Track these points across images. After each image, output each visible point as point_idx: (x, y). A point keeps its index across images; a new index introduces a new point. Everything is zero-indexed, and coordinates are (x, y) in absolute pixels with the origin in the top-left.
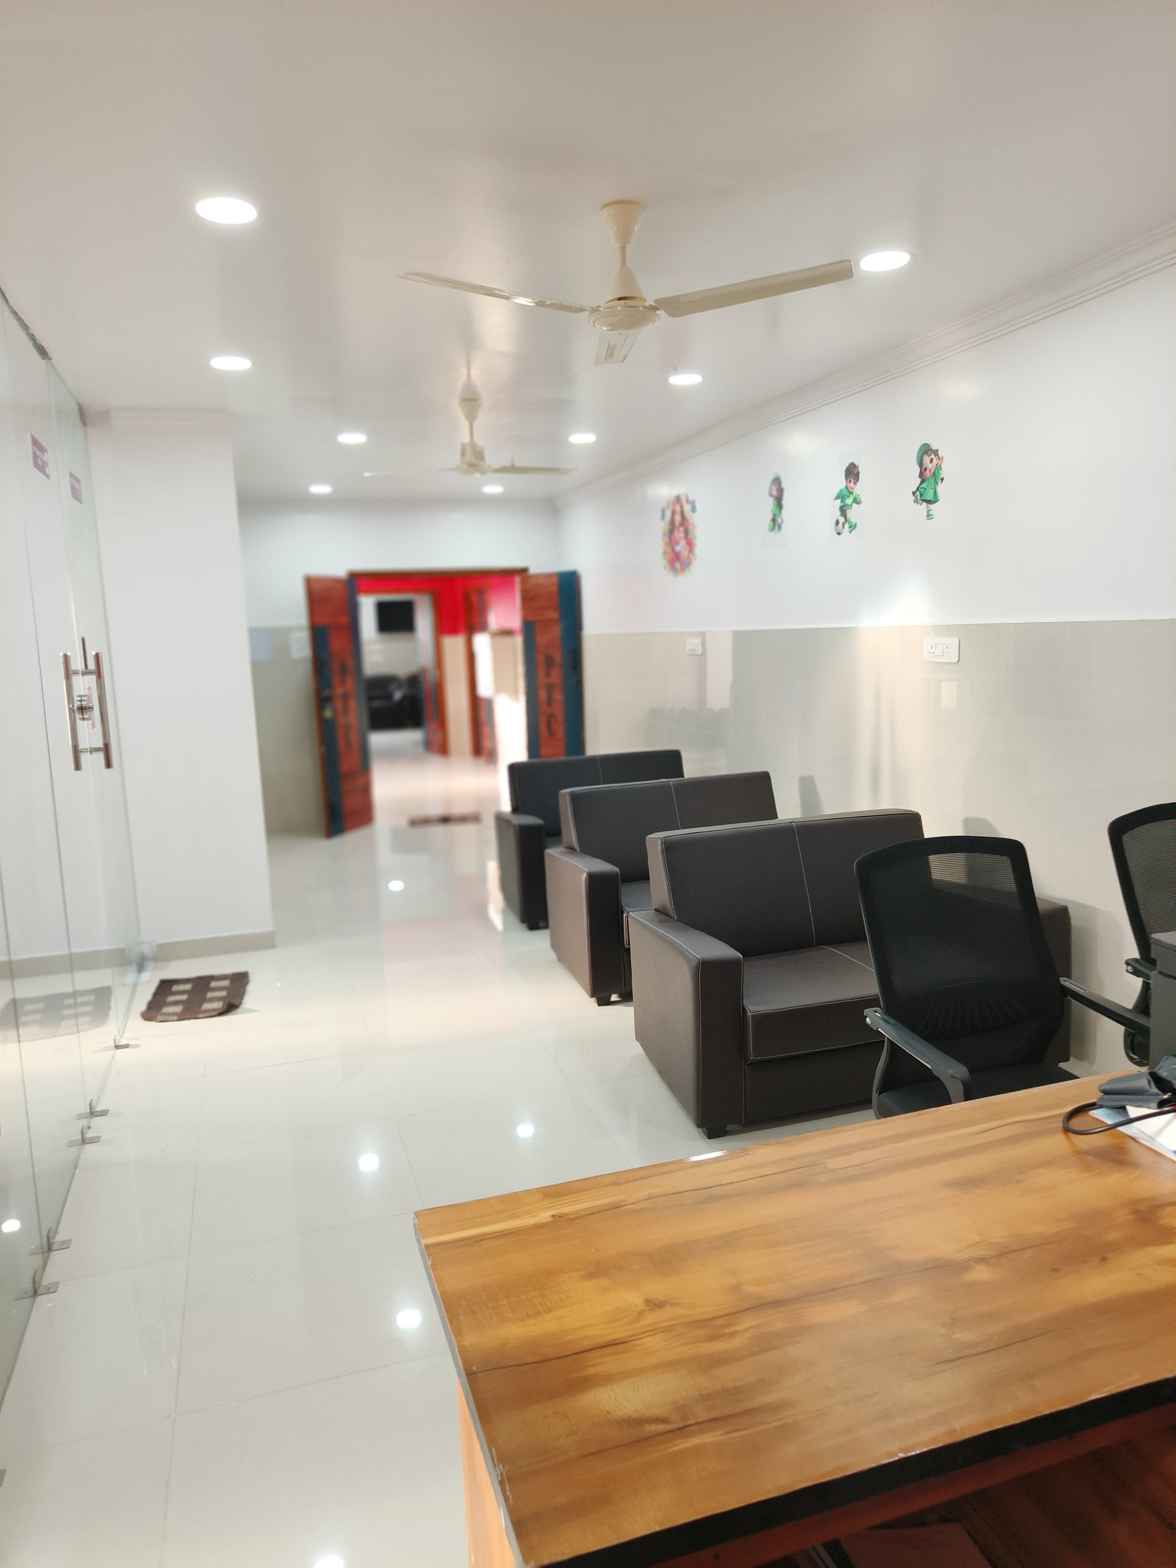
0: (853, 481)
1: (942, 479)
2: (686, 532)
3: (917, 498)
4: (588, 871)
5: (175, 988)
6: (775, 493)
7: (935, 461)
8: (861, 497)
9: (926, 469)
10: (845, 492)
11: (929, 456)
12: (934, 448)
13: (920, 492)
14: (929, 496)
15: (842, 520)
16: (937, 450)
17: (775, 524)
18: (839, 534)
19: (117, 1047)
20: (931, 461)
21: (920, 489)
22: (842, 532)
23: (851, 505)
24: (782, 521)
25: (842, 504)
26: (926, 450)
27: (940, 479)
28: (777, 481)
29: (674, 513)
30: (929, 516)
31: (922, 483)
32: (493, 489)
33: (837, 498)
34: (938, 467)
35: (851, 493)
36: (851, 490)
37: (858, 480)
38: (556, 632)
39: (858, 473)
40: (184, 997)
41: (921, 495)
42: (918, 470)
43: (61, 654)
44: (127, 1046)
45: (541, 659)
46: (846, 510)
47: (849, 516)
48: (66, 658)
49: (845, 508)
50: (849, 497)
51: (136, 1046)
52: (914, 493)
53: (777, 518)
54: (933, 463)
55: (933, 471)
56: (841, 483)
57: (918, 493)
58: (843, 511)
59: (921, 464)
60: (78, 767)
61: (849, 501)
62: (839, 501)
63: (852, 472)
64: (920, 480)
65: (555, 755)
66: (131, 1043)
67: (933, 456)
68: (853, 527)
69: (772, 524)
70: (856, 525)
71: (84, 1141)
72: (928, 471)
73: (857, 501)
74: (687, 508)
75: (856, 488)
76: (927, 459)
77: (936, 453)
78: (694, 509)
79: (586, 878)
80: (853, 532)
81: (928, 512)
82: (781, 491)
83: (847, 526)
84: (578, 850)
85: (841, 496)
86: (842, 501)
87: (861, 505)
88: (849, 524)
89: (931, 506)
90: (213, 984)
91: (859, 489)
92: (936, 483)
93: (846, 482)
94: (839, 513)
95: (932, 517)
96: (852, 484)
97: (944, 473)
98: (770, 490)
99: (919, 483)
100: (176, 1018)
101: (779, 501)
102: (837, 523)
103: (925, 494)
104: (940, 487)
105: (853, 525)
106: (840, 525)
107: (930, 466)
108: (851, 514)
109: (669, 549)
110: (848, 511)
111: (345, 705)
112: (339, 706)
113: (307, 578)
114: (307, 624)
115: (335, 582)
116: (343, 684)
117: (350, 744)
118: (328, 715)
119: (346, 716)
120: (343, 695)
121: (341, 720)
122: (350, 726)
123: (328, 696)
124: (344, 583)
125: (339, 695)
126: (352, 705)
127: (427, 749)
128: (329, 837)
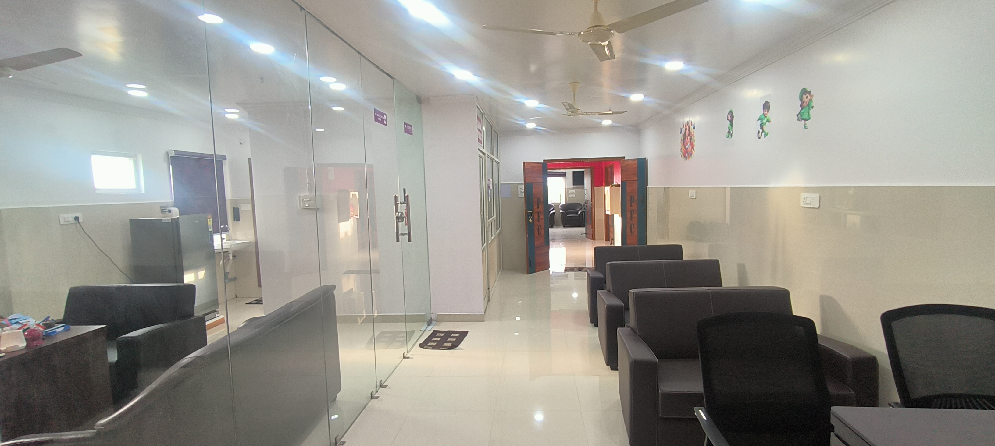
0: (767, 111)
1: (813, 107)
2: (691, 139)
3: (799, 118)
4: (607, 304)
5: (438, 335)
6: (730, 118)
7: (809, 98)
8: (771, 118)
9: (804, 102)
10: (763, 117)
11: (806, 95)
12: (809, 90)
13: (801, 115)
14: (805, 116)
15: (761, 131)
16: (810, 91)
17: (730, 134)
18: (759, 138)
19: (404, 357)
20: (807, 97)
21: (801, 113)
22: (761, 137)
23: (766, 123)
24: (733, 133)
25: (761, 123)
26: (804, 92)
27: (811, 107)
28: (731, 112)
29: (686, 130)
30: (805, 128)
31: (801, 110)
32: (607, 122)
33: (758, 120)
34: (811, 100)
35: (766, 117)
36: (766, 115)
37: (769, 110)
38: (636, 186)
39: (769, 106)
40: (439, 339)
41: (801, 116)
42: (800, 103)
43: (394, 195)
44: (408, 358)
45: (628, 198)
46: (763, 126)
47: (764, 129)
48: (396, 197)
49: (763, 125)
50: (764, 119)
51: (412, 358)
52: (797, 115)
53: (730, 131)
54: (808, 99)
55: (807, 103)
56: (760, 112)
57: (799, 115)
58: (762, 126)
59: (801, 99)
60: (398, 241)
61: (764, 121)
62: (760, 121)
63: (766, 106)
64: (801, 108)
65: (634, 243)
66: (411, 357)
67: (808, 95)
68: (766, 135)
69: (728, 134)
70: (768, 133)
71: (372, 397)
72: (805, 103)
73: (768, 121)
74: (691, 127)
75: (768, 115)
76: (804, 97)
77: (809, 93)
78: (694, 128)
79: (606, 307)
80: (766, 137)
81: (805, 125)
82: (732, 117)
83: (763, 134)
84: (612, 292)
85: (760, 119)
86: (761, 121)
87: (770, 123)
88: (764, 133)
89: (806, 122)
90: (453, 335)
91: (770, 115)
92: (809, 109)
93: (763, 111)
94: (760, 127)
95: (806, 128)
96: (766, 112)
97: (814, 104)
98: (728, 117)
99: (800, 110)
100: (431, 348)
101: (731, 121)
102: (759, 132)
103: (803, 116)
104: (811, 111)
105: (766, 133)
106: (760, 134)
107: (806, 100)
108: (765, 128)
109: (683, 147)
110: (764, 126)
111: (539, 216)
112: (536, 217)
113: (524, 163)
114: (523, 182)
115: (537, 165)
116: (538, 208)
117: (540, 233)
118: (530, 220)
119: (539, 221)
120: (538, 212)
121: (536, 223)
122: (541, 226)
123: (530, 213)
124: (541, 165)
125: (536, 212)
126: (542, 217)
127: (586, 237)
128: (528, 274)
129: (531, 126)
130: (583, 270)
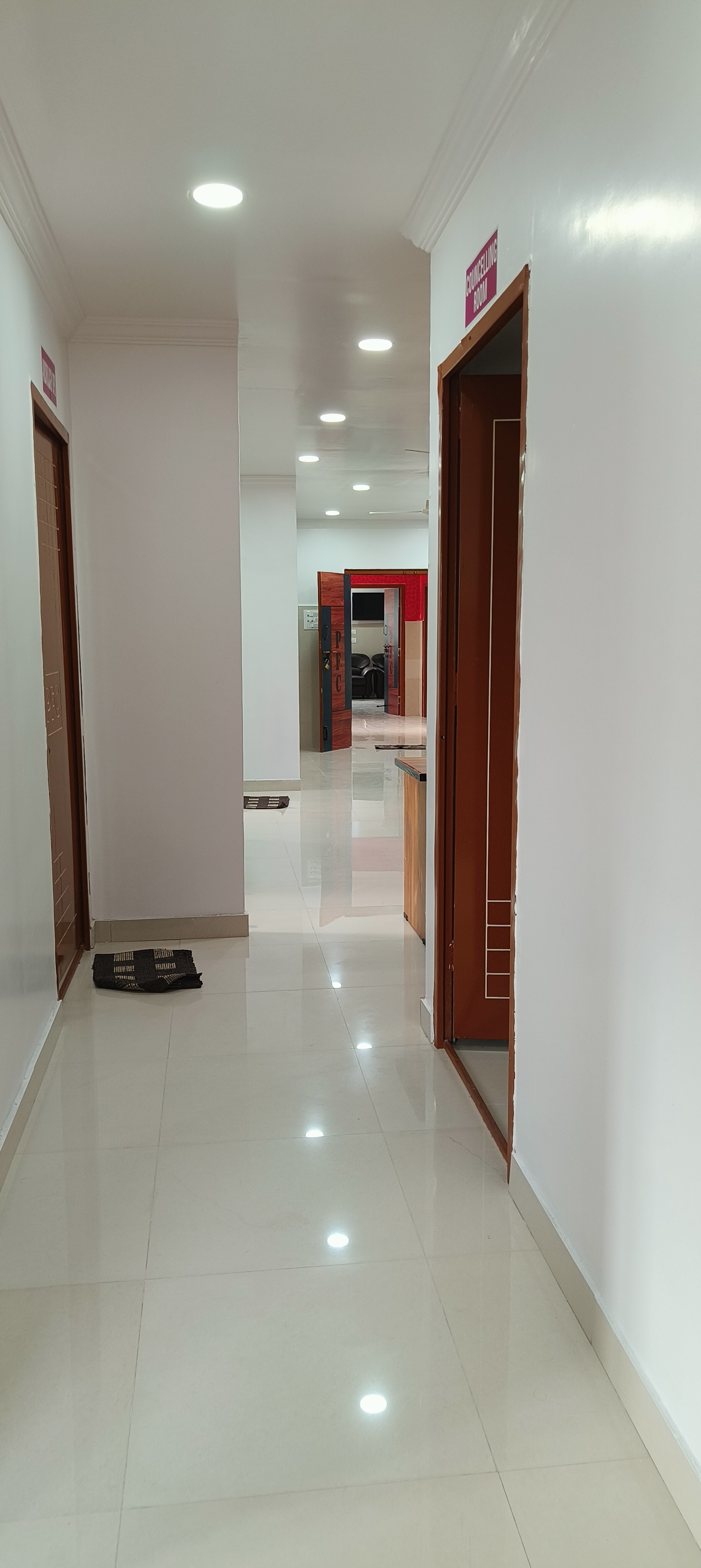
111: (338, 661)
112: (334, 660)
113: (319, 573)
114: (318, 605)
115: (336, 577)
116: (337, 647)
117: (339, 689)
118: (327, 666)
119: (338, 669)
120: (337, 654)
121: (334, 671)
122: (340, 676)
123: (327, 654)
124: (342, 576)
125: (334, 653)
126: (342, 662)
127: (386, 711)
128: (321, 751)
129: (332, 513)
130: (404, 747)
